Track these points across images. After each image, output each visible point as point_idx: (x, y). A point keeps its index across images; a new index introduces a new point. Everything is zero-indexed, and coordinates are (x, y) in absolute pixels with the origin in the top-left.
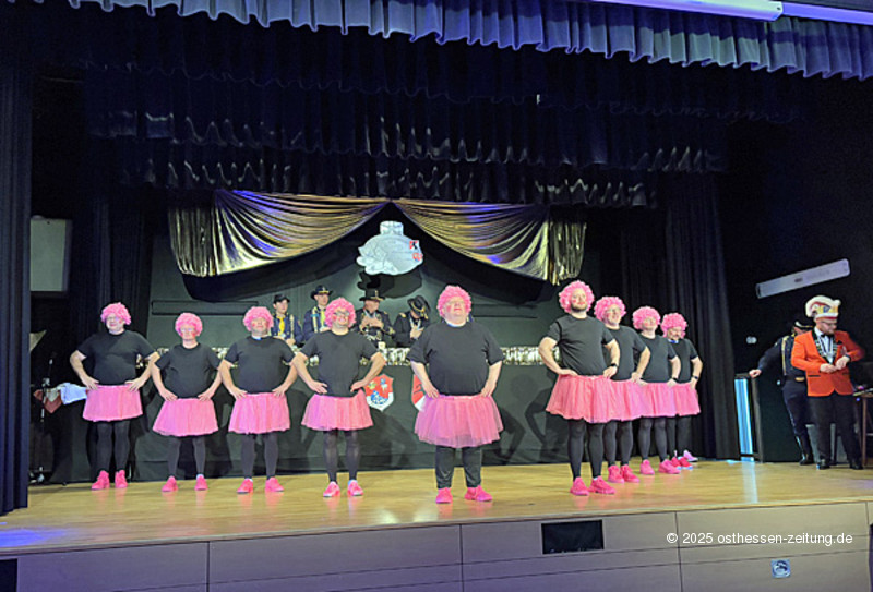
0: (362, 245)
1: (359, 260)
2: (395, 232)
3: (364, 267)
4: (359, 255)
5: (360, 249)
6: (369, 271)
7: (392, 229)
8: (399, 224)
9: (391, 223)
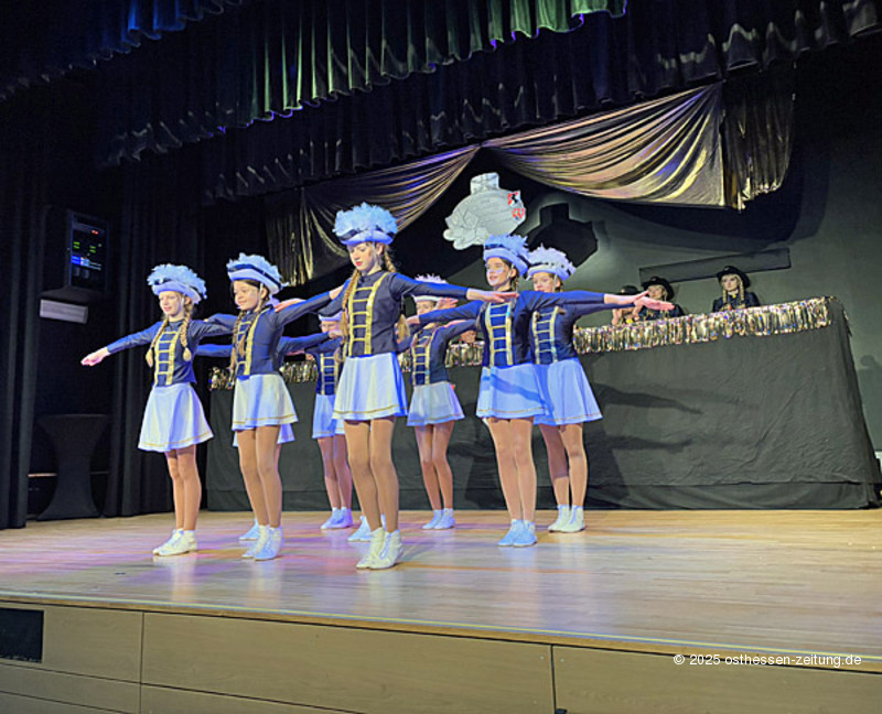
0: (449, 213)
1: (447, 235)
2: (489, 187)
3: (452, 242)
4: (446, 227)
5: (447, 219)
6: (458, 246)
7: (485, 184)
8: (494, 174)
9: (484, 176)
